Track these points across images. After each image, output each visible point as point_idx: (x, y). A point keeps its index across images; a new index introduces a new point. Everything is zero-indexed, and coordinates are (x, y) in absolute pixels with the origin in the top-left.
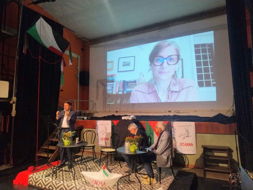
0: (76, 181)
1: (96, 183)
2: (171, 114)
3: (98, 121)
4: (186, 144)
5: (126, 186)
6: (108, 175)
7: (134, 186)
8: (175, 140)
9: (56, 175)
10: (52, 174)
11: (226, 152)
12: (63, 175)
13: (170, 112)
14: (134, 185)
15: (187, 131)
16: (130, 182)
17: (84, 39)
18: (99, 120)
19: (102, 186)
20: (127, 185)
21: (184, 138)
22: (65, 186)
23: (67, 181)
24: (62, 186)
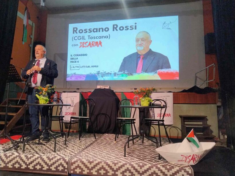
22: (44, 159)
23: (43, 153)
24: (39, 160)
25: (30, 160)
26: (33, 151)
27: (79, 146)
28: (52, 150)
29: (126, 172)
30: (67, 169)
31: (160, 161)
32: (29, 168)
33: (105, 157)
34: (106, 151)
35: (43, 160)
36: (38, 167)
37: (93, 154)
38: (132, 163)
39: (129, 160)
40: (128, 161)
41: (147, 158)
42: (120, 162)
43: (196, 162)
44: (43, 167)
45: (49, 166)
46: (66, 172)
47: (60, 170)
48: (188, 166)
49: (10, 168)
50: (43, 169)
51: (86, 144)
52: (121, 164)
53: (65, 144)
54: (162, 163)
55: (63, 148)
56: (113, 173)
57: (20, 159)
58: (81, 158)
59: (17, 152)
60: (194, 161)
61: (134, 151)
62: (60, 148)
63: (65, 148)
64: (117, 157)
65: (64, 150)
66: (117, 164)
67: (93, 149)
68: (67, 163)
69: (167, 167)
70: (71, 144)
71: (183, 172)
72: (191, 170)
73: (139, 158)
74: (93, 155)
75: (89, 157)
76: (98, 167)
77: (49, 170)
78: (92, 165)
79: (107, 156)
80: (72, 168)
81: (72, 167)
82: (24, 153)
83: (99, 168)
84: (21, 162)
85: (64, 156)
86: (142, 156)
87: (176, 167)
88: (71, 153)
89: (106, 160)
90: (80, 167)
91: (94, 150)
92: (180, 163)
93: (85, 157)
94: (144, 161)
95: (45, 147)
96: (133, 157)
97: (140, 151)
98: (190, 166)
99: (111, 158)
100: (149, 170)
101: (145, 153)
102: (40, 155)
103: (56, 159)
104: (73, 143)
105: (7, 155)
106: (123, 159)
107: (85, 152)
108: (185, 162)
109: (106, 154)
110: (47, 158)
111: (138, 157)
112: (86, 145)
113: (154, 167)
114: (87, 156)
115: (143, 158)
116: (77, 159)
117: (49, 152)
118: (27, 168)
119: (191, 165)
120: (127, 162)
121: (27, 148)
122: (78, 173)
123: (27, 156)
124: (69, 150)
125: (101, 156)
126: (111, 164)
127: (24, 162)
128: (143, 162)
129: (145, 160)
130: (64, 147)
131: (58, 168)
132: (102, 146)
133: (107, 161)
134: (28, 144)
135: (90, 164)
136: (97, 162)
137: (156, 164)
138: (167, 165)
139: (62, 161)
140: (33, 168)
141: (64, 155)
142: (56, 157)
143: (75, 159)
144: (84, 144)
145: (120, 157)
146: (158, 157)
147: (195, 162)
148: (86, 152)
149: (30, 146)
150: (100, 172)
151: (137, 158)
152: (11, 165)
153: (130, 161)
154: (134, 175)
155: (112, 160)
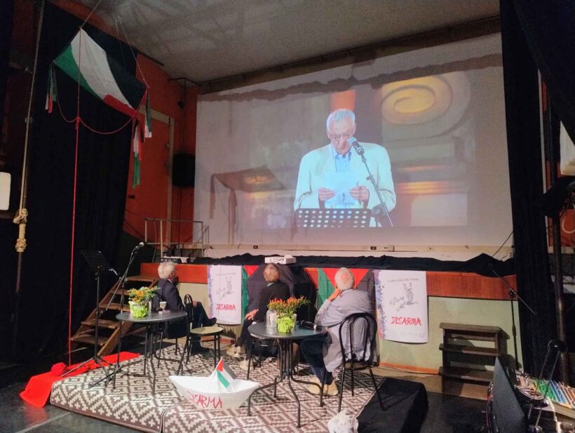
0: (158, 396)
1: (201, 401)
2: (377, 254)
3: (213, 266)
4: (405, 320)
5: (267, 407)
6: (229, 384)
7: (285, 409)
8: (382, 311)
9: (114, 384)
10: (105, 380)
11: (492, 339)
12: (129, 384)
13: (375, 248)
14: (285, 406)
15: (409, 291)
16: (277, 400)
17: (183, 80)
18: (215, 265)
19: (215, 408)
20: (269, 406)
21: (401, 307)
50: (132, 421)
68: (160, 418)
80: (166, 426)
81: (167, 424)
118: (113, 417)
142: (148, 405)
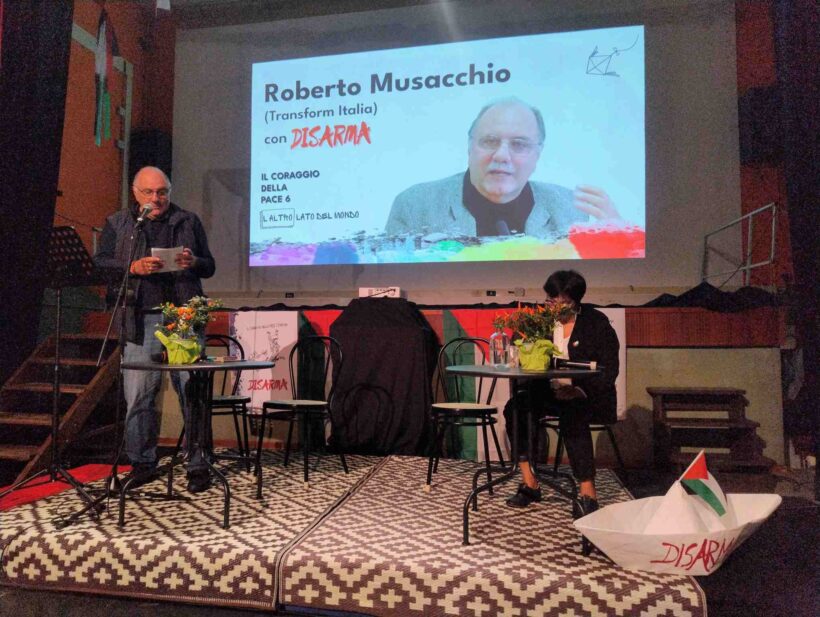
22: (193, 556)
23: (188, 533)
24: (176, 557)
25: (146, 559)
26: (153, 527)
27: (307, 503)
28: (217, 522)
29: (472, 600)
30: (271, 588)
31: (587, 559)
32: (144, 584)
33: (399, 544)
34: (400, 522)
35: (189, 558)
36: (174, 581)
37: (355, 535)
38: (493, 570)
39: (482, 558)
40: (480, 563)
41: (542, 548)
42: (452, 566)
43: (714, 564)
44: (188, 581)
45: (211, 579)
46: (269, 600)
47: (247, 593)
48: (688, 580)
49: (82, 585)
50: (192, 588)
51: (330, 497)
52: (456, 572)
53: (259, 496)
54: (595, 569)
55: (253, 512)
56: (428, 601)
57: (110, 554)
58: (316, 549)
59: (98, 528)
60: (706, 563)
61: (496, 523)
62: (244, 513)
63: (260, 512)
64: (438, 547)
65: (257, 522)
66: (442, 571)
67: (355, 516)
68: (271, 569)
69: (612, 584)
70: (278, 497)
71: (668, 602)
72: (699, 594)
73: (516, 549)
74: (356, 540)
75: (342, 546)
76: (377, 582)
77: (211, 590)
78: (357, 576)
79: (403, 543)
80: (288, 587)
81: (289, 583)
82: (123, 531)
83: (379, 587)
84: (116, 565)
85: (260, 544)
86: (523, 543)
87: (643, 584)
88: (282, 532)
89: (403, 558)
90: (315, 584)
91: (359, 518)
92: (658, 568)
93: (328, 545)
94: (532, 560)
95: (190, 508)
96: (495, 546)
97: (516, 524)
98: (694, 580)
99: (420, 552)
100: (552, 595)
101: (534, 529)
102: (178, 540)
103: (232, 555)
104: (285, 493)
105: (68, 540)
106: (460, 555)
107: (327, 526)
108: (676, 566)
109: (399, 534)
110: (201, 550)
111: (511, 546)
112: (327, 500)
113: (571, 585)
114: (338, 543)
115: (529, 549)
116: (303, 553)
117: (207, 529)
119: (695, 577)
120: (473, 564)
121: (132, 515)
122: (308, 600)
123: (136, 543)
124: (273, 520)
125: (385, 543)
126: (420, 572)
127: (126, 563)
128: (531, 565)
129: (536, 558)
130: (254, 508)
131: (242, 585)
132: (384, 505)
133: (408, 562)
134: (132, 499)
135: (350, 571)
136: (371, 565)
137: (575, 573)
138: (615, 575)
139: (252, 561)
140: (156, 586)
141: (259, 538)
142: (231, 547)
143: (299, 555)
144: (323, 498)
145: (451, 548)
146: (581, 546)
147: (710, 564)
148: (331, 527)
149: (142, 507)
150: (383, 598)
151: (509, 550)
152: (84, 575)
153: (486, 561)
154: (501, 610)
155: (424, 558)
